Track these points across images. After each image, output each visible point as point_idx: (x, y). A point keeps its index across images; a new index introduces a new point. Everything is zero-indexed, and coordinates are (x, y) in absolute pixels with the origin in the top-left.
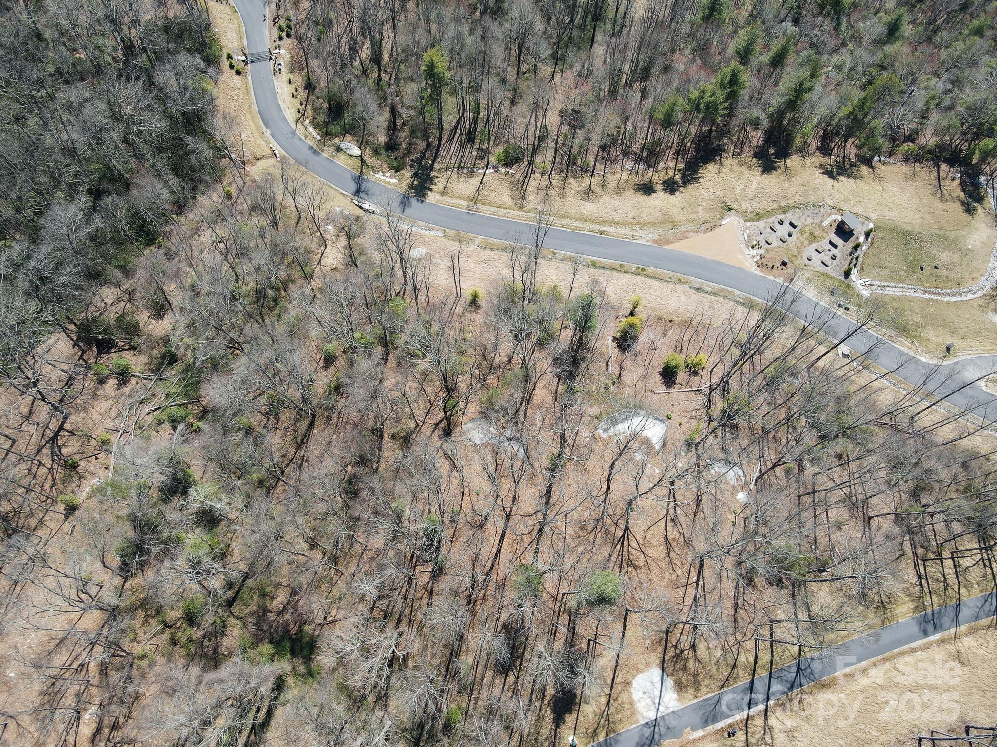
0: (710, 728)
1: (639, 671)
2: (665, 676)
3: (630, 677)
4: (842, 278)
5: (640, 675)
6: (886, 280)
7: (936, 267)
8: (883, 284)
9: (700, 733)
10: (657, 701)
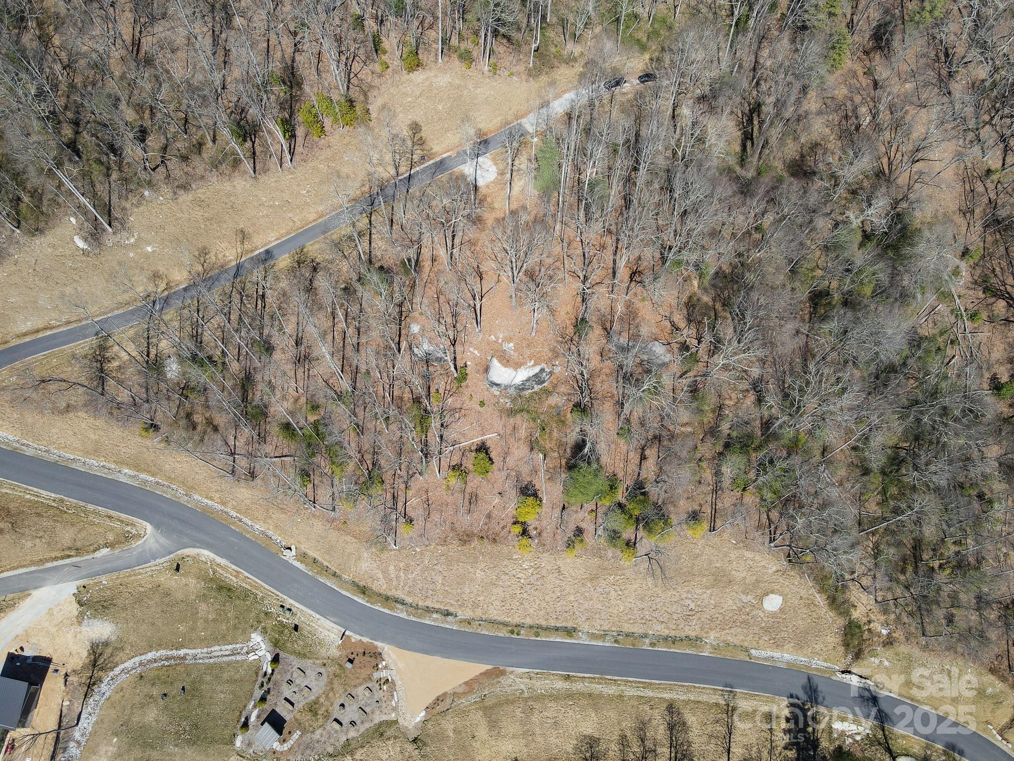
0: (438, 159)
1: (493, 182)
2: (474, 182)
3: (499, 177)
4: (282, 655)
5: (492, 180)
6: (229, 664)
7: (165, 695)
8: (233, 658)
9: (444, 156)
10: (478, 167)
